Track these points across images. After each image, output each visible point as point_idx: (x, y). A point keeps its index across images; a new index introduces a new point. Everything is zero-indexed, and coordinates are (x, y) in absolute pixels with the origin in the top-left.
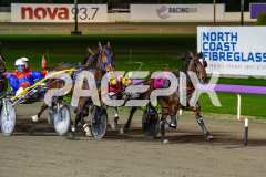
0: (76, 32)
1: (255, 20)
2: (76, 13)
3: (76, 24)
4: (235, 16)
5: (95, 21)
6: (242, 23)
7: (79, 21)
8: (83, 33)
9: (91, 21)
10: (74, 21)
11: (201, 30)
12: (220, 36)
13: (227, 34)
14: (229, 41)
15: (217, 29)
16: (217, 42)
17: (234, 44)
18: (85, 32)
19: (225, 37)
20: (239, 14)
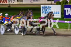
0: (9, 7)
1: (55, 3)
2: (9, 2)
3: (9, 4)
4: (50, 2)
5: (14, 4)
6: (52, 4)
7: (10, 4)
8: (11, 7)
9: (13, 4)
10: (8, 4)
11: (42, 6)
12: (47, 7)
13: (48, 7)
14: (49, 9)
15: (46, 6)
16: (46, 9)
17: (50, 9)
18: (11, 6)
19: (48, 8)
20: (51, 2)
